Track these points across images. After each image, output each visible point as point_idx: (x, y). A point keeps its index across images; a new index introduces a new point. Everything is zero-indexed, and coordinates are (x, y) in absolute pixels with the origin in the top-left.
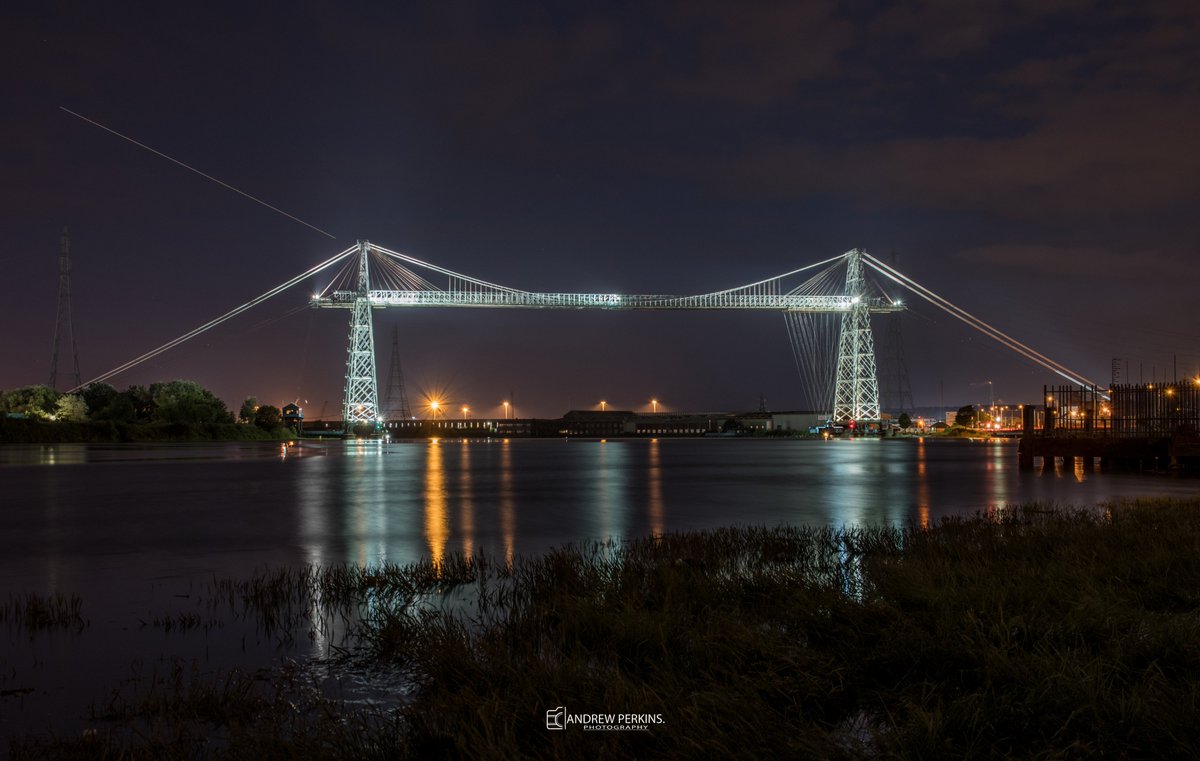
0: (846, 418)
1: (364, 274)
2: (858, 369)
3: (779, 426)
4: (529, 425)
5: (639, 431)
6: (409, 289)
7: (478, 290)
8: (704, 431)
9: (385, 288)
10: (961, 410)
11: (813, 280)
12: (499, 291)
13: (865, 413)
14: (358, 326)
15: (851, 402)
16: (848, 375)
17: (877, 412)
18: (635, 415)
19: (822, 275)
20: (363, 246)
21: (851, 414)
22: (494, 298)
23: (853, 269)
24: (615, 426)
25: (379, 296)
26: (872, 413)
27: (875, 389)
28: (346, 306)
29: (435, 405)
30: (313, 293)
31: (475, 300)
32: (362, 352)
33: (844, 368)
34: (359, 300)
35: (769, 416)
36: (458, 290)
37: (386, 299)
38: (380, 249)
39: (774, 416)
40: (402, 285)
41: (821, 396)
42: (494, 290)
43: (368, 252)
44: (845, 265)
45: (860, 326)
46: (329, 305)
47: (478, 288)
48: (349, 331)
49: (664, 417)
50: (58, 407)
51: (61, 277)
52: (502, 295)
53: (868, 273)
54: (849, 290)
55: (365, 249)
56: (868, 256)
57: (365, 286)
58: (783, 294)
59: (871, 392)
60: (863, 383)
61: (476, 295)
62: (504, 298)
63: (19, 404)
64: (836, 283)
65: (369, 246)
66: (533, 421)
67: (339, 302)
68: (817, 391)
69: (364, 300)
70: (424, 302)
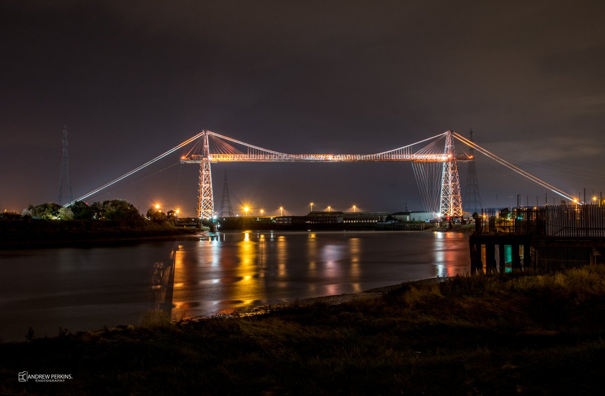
0: (446, 214)
1: (207, 146)
2: (451, 190)
3: (414, 219)
4: (290, 219)
5: (344, 222)
6: (228, 153)
7: (262, 154)
8: (376, 221)
9: (217, 153)
10: (502, 211)
11: (429, 146)
12: (272, 154)
13: (455, 212)
14: (204, 172)
15: (448, 207)
16: (446, 193)
17: (461, 211)
18: (343, 213)
19: (433, 144)
20: (205, 132)
21: (448, 212)
22: (270, 157)
23: (448, 140)
24: (333, 219)
25: (214, 157)
26: (459, 212)
27: (460, 200)
28: (198, 162)
29: (246, 210)
30: (182, 156)
31: (261, 158)
32: (206, 185)
33: (444, 190)
34: (204, 159)
35: (408, 214)
36: (252, 154)
37: (217, 158)
38: (214, 134)
39: (411, 214)
40: (225, 152)
41: (431, 204)
42: (270, 153)
43: (208, 135)
44: (445, 138)
45: (452, 169)
46: (190, 162)
47: (262, 153)
48: (199, 174)
49: (357, 215)
50: (58, 213)
51: (63, 149)
52: (274, 156)
53: (455, 142)
54: (447, 151)
55: (206, 135)
56: (456, 134)
57: (207, 152)
58: (413, 153)
59: (458, 201)
60: (454, 197)
61: (261, 156)
62: (275, 157)
63: (41, 211)
64: (439, 147)
65: (209, 133)
66: (293, 217)
67: (194, 160)
68: (429, 201)
69: (206, 159)
70: (236, 159)
